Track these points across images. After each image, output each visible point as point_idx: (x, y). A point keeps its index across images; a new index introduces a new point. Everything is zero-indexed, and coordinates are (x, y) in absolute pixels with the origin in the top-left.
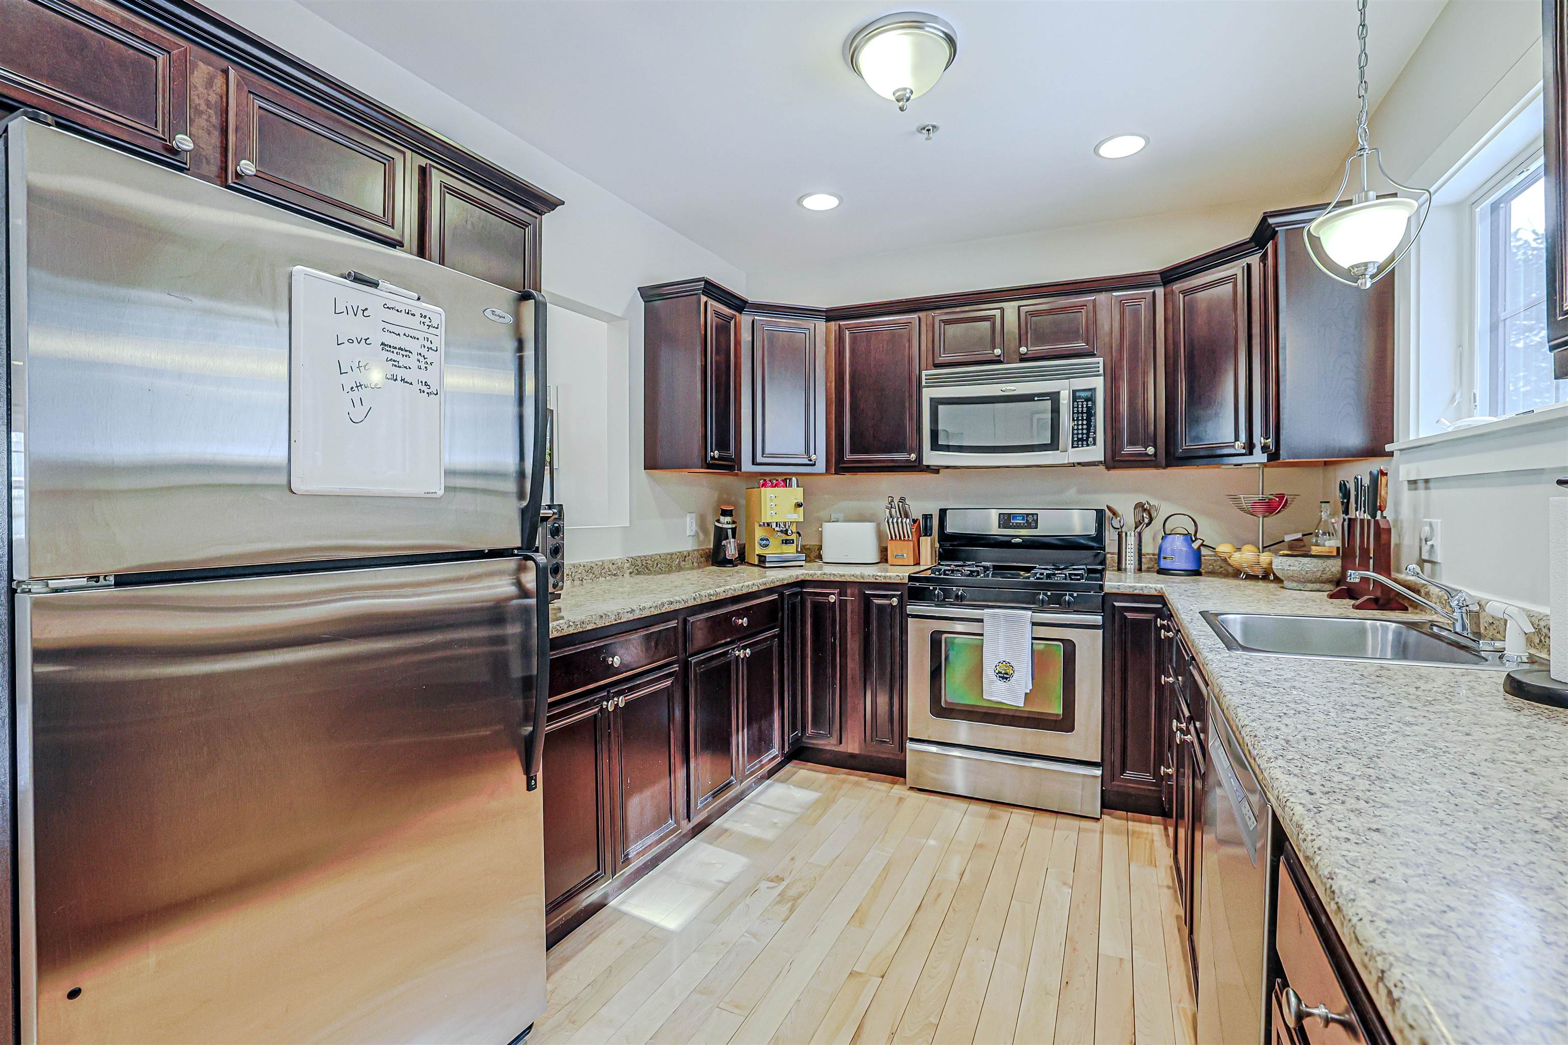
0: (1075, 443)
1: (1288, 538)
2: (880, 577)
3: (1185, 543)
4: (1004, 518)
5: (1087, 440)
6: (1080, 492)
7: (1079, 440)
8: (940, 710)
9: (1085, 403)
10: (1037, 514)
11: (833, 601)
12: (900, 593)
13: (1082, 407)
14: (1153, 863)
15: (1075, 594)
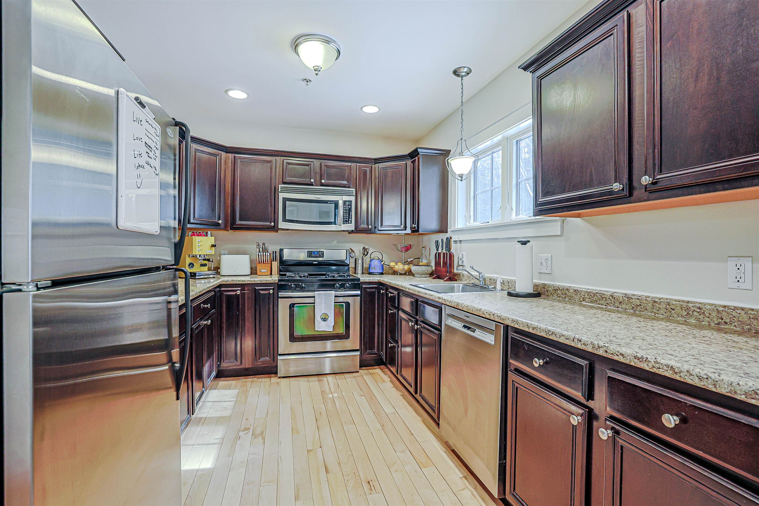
0: (344, 222)
1: (409, 260)
2: (264, 280)
3: (379, 262)
4: (309, 253)
5: (348, 221)
6: (338, 242)
7: (345, 221)
8: (293, 338)
9: (348, 206)
10: (323, 251)
11: (238, 294)
12: (273, 287)
13: (347, 208)
14: (384, 381)
15: (350, 283)
